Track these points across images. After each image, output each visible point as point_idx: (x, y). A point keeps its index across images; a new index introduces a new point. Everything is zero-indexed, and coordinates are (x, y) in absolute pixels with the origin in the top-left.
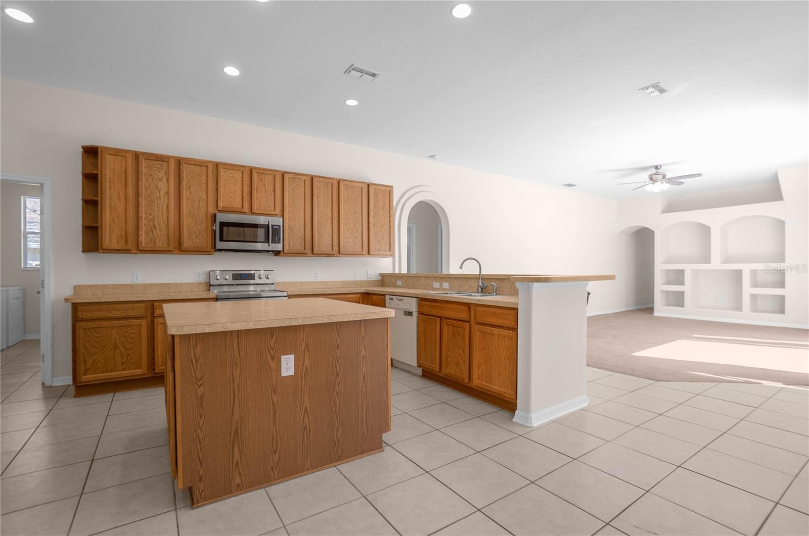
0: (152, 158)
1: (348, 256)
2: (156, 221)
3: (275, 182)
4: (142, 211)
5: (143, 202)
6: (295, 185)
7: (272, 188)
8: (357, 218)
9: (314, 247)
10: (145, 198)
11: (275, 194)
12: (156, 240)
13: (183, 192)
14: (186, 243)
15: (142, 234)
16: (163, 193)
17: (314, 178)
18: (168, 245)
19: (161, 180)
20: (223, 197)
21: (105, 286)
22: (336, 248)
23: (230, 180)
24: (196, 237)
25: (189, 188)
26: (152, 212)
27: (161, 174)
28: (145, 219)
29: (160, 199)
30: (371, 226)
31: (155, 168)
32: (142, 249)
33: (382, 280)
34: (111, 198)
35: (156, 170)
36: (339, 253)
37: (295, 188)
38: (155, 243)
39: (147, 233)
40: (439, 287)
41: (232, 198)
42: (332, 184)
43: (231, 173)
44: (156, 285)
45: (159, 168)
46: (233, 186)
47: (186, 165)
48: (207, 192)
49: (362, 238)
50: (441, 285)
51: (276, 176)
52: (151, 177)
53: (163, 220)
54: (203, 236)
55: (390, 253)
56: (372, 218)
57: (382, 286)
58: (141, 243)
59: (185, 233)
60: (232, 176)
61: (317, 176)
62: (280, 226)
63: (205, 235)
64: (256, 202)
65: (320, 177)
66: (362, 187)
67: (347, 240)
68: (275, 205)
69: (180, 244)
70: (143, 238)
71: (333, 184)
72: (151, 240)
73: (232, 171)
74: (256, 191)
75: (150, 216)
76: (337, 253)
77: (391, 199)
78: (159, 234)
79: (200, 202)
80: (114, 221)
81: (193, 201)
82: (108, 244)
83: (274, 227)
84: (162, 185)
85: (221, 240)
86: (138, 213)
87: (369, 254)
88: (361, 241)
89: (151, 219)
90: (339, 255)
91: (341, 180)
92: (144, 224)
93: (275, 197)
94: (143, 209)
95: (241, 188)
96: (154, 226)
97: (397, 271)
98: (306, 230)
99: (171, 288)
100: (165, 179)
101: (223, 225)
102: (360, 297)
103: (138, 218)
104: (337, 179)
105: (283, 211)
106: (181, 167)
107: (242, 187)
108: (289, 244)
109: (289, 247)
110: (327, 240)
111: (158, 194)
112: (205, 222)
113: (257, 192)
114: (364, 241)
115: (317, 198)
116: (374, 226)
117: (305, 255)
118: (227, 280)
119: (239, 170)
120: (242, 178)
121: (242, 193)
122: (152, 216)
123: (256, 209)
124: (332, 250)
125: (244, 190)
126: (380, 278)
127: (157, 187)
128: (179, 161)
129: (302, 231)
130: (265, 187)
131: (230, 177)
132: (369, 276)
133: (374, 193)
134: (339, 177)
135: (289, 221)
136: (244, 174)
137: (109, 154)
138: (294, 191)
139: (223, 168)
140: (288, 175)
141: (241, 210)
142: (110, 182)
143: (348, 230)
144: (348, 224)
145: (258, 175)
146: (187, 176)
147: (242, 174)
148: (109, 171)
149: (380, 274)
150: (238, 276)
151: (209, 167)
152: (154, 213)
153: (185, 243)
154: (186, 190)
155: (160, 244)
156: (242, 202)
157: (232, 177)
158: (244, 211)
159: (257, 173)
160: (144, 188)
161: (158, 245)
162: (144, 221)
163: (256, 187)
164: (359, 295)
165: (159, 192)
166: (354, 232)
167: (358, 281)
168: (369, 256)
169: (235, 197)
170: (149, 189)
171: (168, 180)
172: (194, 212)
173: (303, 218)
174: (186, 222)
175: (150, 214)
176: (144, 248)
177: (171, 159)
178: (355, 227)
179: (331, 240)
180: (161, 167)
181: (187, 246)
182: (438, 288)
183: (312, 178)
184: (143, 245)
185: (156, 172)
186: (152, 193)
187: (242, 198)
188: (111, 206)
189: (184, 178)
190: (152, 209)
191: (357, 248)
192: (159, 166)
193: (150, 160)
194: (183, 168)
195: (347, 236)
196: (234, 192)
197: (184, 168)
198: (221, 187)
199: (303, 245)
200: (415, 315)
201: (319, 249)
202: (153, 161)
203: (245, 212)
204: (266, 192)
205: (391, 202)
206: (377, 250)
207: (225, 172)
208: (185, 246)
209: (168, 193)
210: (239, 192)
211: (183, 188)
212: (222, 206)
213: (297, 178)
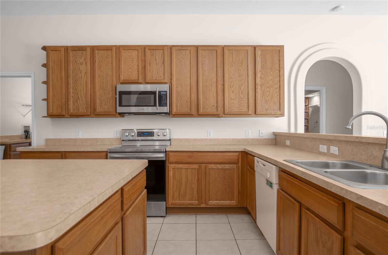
0: (76, 49)
1: (234, 116)
2: (79, 94)
3: (164, 56)
4: (70, 88)
5: (71, 81)
6: (181, 56)
7: (162, 60)
8: (242, 80)
9: (199, 109)
10: (72, 78)
11: (164, 66)
12: (79, 108)
13: (96, 72)
14: (99, 109)
15: (70, 104)
16: (83, 74)
17: (199, 47)
18: (87, 111)
19: (82, 64)
20: (123, 72)
21: (60, 139)
22: (220, 109)
23: (128, 58)
24: (105, 104)
25: (100, 67)
26: (77, 88)
27: (82, 60)
28: (73, 93)
29: (82, 78)
30: (259, 87)
31: (78, 56)
32: (70, 114)
33: (275, 140)
34: (53, 81)
35: (79, 57)
36: (224, 113)
37: (181, 58)
38: (79, 109)
39: (74, 103)
40: (325, 151)
41: (130, 72)
42: (216, 50)
43: (129, 53)
44: (89, 139)
45: (80, 56)
46: (131, 62)
47: (98, 51)
48: (112, 70)
49: (248, 99)
50: (328, 149)
51: (165, 50)
52: (76, 63)
53: (84, 93)
54: (110, 103)
55: (279, 112)
56: (259, 79)
57: (275, 145)
58: (70, 110)
59: (98, 101)
60: (130, 54)
61: (202, 46)
62: (166, 92)
63: (111, 102)
64: (148, 73)
65: (205, 46)
66: (248, 50)
67: (233, 101)
68: (164, 74)
69: (95, 110)
70: (71, 106)
71: (218, 51)
72: (77, 107)
73: (130, 51)
74: (148, 65)
75: (76, 91)
76: (222, 113)
77: (281, 58)
78: (81, 104)
79: (107, 77)
80: (55, 96)
81: (103, 77)
82: (51, 111)
83: (162, 93)
84: (83, 68)
85: (120, 105)
86: (68, 89)
87: (255, 114)
88: (247, 101)
89: (76, 93)
90: (224, 116)
91: (225, 46)
92: (72, 97)
93: (164, 68)
94: (71, 86)
95: (137, 64)
96: (78, 98)
97: (293, 131)
98: (192, 94)
99: (98, 141)
100: (84, 63)
101: (122, 93)
102: (239, 154)
103: (68, 93)
104: (221, 46)
105: (171, 79)
106: (94, 52)
107: (138, 62)
108: (177, 106)
109: (177, 109)
110: (212, 101)
111: (80, 74)
112: (111, 93)
113: (150, 65)
114: (249, 101)
115: (202, 65)
116: (261, 86)
117: (192, 116)
118: (134, 137)
119: (135, 50)
120: (138, 55)
121: (138, 68)
122: (77, 90)
123: (149, 79)
124: (217, 111)
125: (139, 65)
126: (273, 137)
127: (80, 70)
128: (93, 48)
129: (189, 96)
130: (156, 60)
131: (129, 56)
132: (261, 135)
133: (261, 55)
134: (223, 44)
135: (177, 87)
136: (139, 52)
137: (51, 51)
138: (181, 61)
139: (123, 50)
140: (175, 48)
141: (137, 81)
142: (52, 69)
143: (233, 92)
144: (233, 86)
145: (150, 51)
146: (98, 59)
147: (138, 52)
148: (52, 62)
149: (274, 133)
150: (141, 134)
151: (113, 50)
152: (78, 88)
153: (97, 109)
154: (98, 69)
155: (82, 110)
156: (138, 75)
157: (131, 56)
158: (139, 82)
159: (149, 50)
160: (71, 71)
161: (81, 111)
162: (72, 95)
163: (148, 62)
164: (237, 154)
165: (81, 73)
166: (239, 93)
167: (249, 139)
168: (255, 115)
169: (132, 71)
170: (75, 72)
171: (86, 63)
172: (104, 85)
173: (189, 84)
174: (98, 94)
175: (76, 89)
176: (71, 113)
177: (87, 48)
178: (240, 89)
179: (216, 102)
180: (82, 54)
181: (99, 111)
182: (324, 153)
183: (198, 47)
184: (71, 111)
185: (79, 59)
186: (76, 74)
187: (138, 72)
188: (53, 85)
189: (97, 61)
190: (77, 86)
191: (243, 108)
192: (80, 54)
193: (75, 50)
194: (95, 53)
195: (232, 98)
196: (131, 67)
197: (97, 54)
198: (121, 64)
199: (189, 108)
200: (276, 187)
201: (204, 110)
202: (77, 51)
203: (141, 83)
204: (157, 64)
205: (281, 62)
206: (264, 110)
207: (125, 52)
208: (97, 111)
209: (86, 73)
210: (136, 67)
211: (96, 69)
212: (123, 79)
213: (183, 50)
